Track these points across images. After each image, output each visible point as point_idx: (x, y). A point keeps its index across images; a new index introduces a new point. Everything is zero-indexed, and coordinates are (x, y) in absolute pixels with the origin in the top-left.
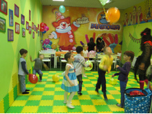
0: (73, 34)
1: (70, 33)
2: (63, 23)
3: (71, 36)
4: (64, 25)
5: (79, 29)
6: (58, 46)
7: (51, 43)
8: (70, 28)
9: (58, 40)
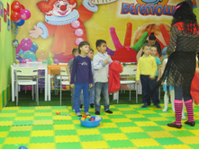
0: (82, 26)
1: (77, 24)
2: (62, 3)
3: (80, 32)
4: (64, 8)
5: (95, 16)
6: (51, 55)
7: (35, 49)
8: (76, 14)
9: (50, 41)
